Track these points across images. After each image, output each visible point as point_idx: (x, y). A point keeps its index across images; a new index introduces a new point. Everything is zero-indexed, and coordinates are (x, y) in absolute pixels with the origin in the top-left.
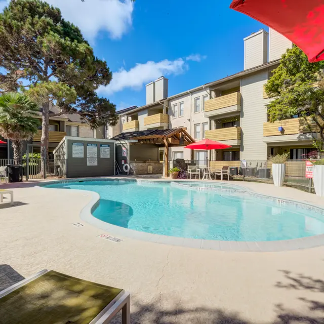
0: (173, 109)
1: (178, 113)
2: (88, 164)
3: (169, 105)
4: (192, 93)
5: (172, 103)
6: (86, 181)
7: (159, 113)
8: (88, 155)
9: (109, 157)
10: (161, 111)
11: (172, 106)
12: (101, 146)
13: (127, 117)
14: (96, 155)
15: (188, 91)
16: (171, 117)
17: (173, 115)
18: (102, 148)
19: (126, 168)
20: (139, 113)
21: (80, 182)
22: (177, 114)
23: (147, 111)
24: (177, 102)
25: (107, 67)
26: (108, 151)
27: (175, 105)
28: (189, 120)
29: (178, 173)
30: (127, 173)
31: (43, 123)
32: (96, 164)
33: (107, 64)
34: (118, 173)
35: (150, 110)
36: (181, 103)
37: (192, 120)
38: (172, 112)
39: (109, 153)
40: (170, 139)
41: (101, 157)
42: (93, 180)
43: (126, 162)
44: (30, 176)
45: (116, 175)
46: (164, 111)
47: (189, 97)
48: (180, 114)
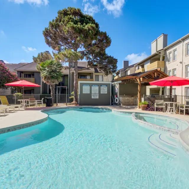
0: (168, 56)
1: (172, 58)
2: (93, 97)
3: (165, 53)
4: (184, 40)
5: (168, 52)
6: (84, 108)
7: (156, 61)
8: (92, 92)
9: (106, 93)
10: (158, 59)
11: (168, 54)
12: (101, 86)
13: (138, 67)
14: (98, 92)
15: (180, 39)
16: (167, 62)
17: (169, 61)
18: (102, 88)
19: (117, 100)
20: (145, 63)
21: (80, 108)
22: (171, 60)
23: (149, 61)
24: (171, 50)
25: (107, 35)
26: (106, 89)
27: (170, 53)
28: (181, 63)
29: (146, 105)
30: (117, 104)
31: (75, 74)
32: (98, 97)
33: (107, 33)
34: (113, 104)
35: (152, 60)
36: (175, 51)
37: (184, 62)
38: (168, 58)
39: (106, 90)
40: (141, 79)
41: (101, 93)
42: (88, 108)
43: (117, 97)
44: (58, 104)
45: (112, 105)
46: (161, 59)
47: (181, 44)
48: (174, 59)
